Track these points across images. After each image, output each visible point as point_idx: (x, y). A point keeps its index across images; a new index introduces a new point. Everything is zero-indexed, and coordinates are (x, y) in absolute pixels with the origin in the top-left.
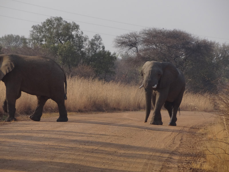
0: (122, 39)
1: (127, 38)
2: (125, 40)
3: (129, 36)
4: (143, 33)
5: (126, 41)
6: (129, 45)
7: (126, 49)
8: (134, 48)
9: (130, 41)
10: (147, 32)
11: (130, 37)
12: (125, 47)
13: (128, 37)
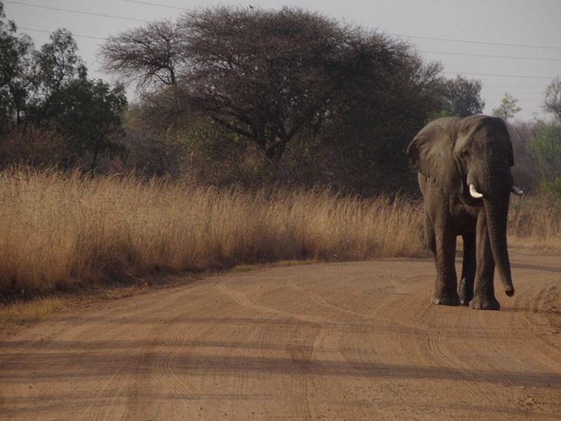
0: (123, 44)
1: (139, 42)
2: (136, 49)
3: (147, 34)
4: (188, 25)
5: (138, 51)
6: (146, 63)
7: (139, 75)
8: (163, 73)
9: (149, 51)
10: (199, 20)
11: (149, 39)
12: (137, 67)
13: (141, 38)
